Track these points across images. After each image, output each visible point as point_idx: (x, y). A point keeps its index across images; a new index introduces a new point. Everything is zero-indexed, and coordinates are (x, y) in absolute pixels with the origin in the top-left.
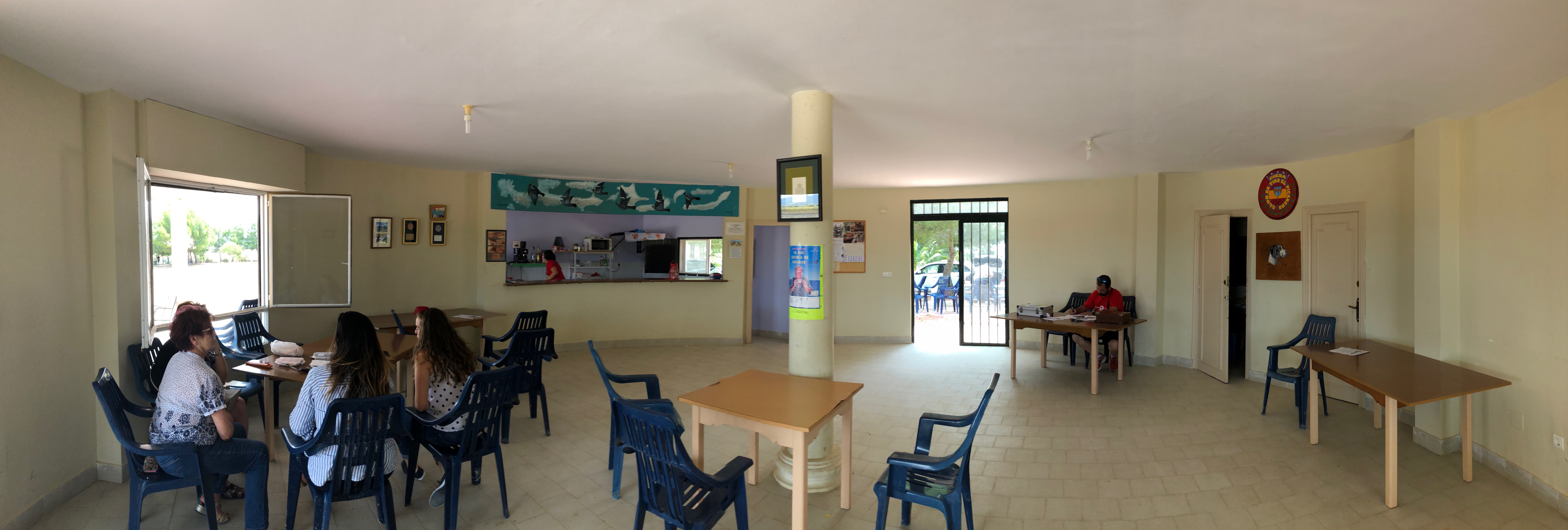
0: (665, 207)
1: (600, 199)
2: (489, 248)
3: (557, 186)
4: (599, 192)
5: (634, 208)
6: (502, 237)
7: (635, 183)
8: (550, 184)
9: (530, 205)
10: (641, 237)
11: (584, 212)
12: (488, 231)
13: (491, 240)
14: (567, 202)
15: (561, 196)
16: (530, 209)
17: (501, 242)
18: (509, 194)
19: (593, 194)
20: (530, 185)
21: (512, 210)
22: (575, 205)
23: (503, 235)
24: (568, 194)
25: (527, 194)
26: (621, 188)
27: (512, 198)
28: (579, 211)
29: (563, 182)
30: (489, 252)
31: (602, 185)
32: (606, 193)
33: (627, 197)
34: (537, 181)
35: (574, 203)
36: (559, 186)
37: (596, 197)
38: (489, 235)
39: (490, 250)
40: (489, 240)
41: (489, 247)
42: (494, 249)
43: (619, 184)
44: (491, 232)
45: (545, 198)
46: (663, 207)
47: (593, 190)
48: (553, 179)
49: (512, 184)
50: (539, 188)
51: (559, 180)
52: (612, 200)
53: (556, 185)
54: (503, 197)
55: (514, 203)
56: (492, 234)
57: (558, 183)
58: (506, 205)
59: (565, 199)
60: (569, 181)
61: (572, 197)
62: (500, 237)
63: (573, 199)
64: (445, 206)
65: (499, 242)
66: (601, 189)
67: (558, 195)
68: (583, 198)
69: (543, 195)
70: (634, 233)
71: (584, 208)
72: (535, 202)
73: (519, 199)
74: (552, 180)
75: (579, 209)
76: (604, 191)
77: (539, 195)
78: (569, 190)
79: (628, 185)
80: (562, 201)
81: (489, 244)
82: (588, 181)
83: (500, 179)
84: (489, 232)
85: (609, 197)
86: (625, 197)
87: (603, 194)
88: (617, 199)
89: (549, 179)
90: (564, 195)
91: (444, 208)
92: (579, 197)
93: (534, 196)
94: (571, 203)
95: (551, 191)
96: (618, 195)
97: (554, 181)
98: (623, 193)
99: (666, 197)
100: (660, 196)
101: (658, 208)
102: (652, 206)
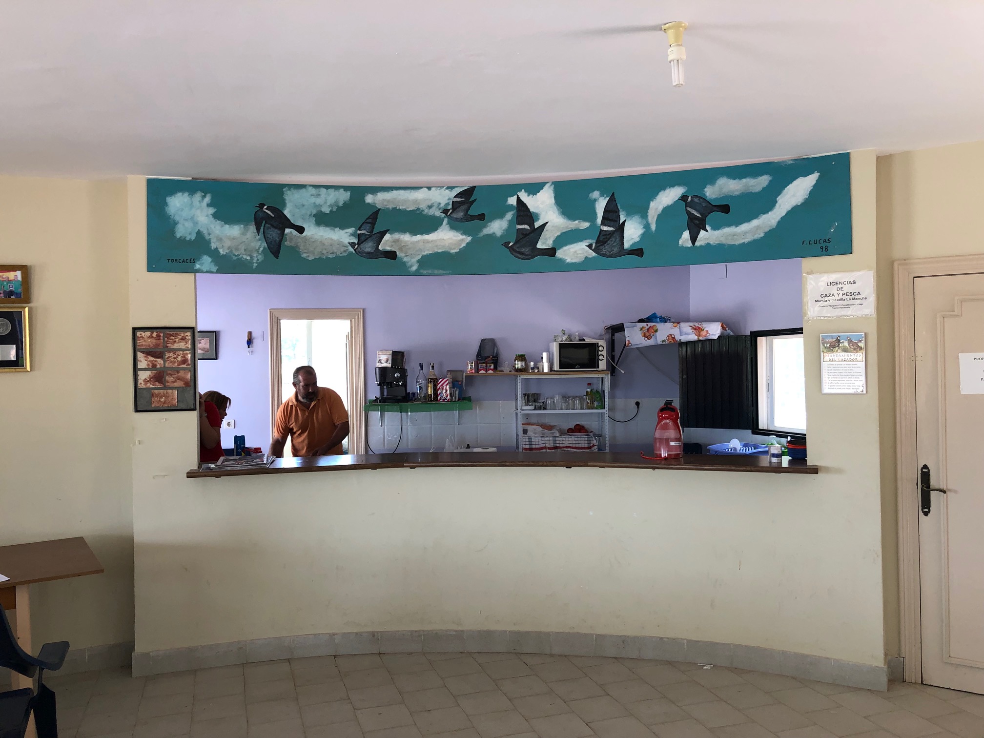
0: (627, 245)
1: (465, 233)
2: (143, 376)
3: (341, 204)
4: (460, 214)
5: (551, 252)
6: (182, 345)
7: (553, 183)
8: (318, 201)
10: (664, 332)
11: (417, 273)
12: (135, 330)
13: (148, 353)
14: (368, 247)
15: (351, 230)
16: (262, 269)
17: (179, 359)
18: (199, 233)
19: (446, 221)
20: (262, 205)
21: (207, 272)
22: (392, 255)
23: (183, 339)
24: (373, 224)
25: (253, 228)
26: (519, 200)
27: (208, 242)
28: (402, 270)
29: (358, 192)
30: (141, 385)
31: (467, 195)
32: (481, 217)
33: (537, 225)
34: (282, 193)
35: (388, 249)
36: (345, 203)
37: (453, 227)
38: (139, 342)
39: (145, 381)
40: (140, 355)
41: (140, 373)
42: (159, 377)
43: (514, 189)
44: (148, 333)
45: (306, 239)
46: (623, 244)
47: (445, 211)
48: (327, 187)
50: (286, 212)
51: (346, 188)
52: (492, 236)
53: (336, 202)
54: (182, 240)
55: (215, 255)
56: (151, 337)
57: (344, 197)
58: (193, 261)
59: (361, 239)
60: (375, 190)
61: (382, 234)
62: (176, 346)
65: (171, 361)
66: (464, 207)
67: (342, 228)
68: (414, 232)
69: (301, 230)
70: (644, 324)
71: (419, 261)
72: (275, 248)
74: (324, 190)
75: (404, 264)
76: (473, 212)
77: (287, 231)
78: (375, 214)
79: (534, 188)
80: (352, 245)
81: (143, 363)
82: (429, 188)
83: (173, 193)
84: (138, 334)
85: (485, 226)
86: (531, 224)
87: (473, 218)
88: (507, 230)
89: (316, 187)
90: (359, 229)
92: (404, 231)
93: (274, 234)
94: (380, 248)
95: (322, 219)
96: (510, 222)
97: (331, 191)
98: (524, 213)
99: (630, 214)
100: (611, 215)
101: (605, 249)
102: (590, 246)
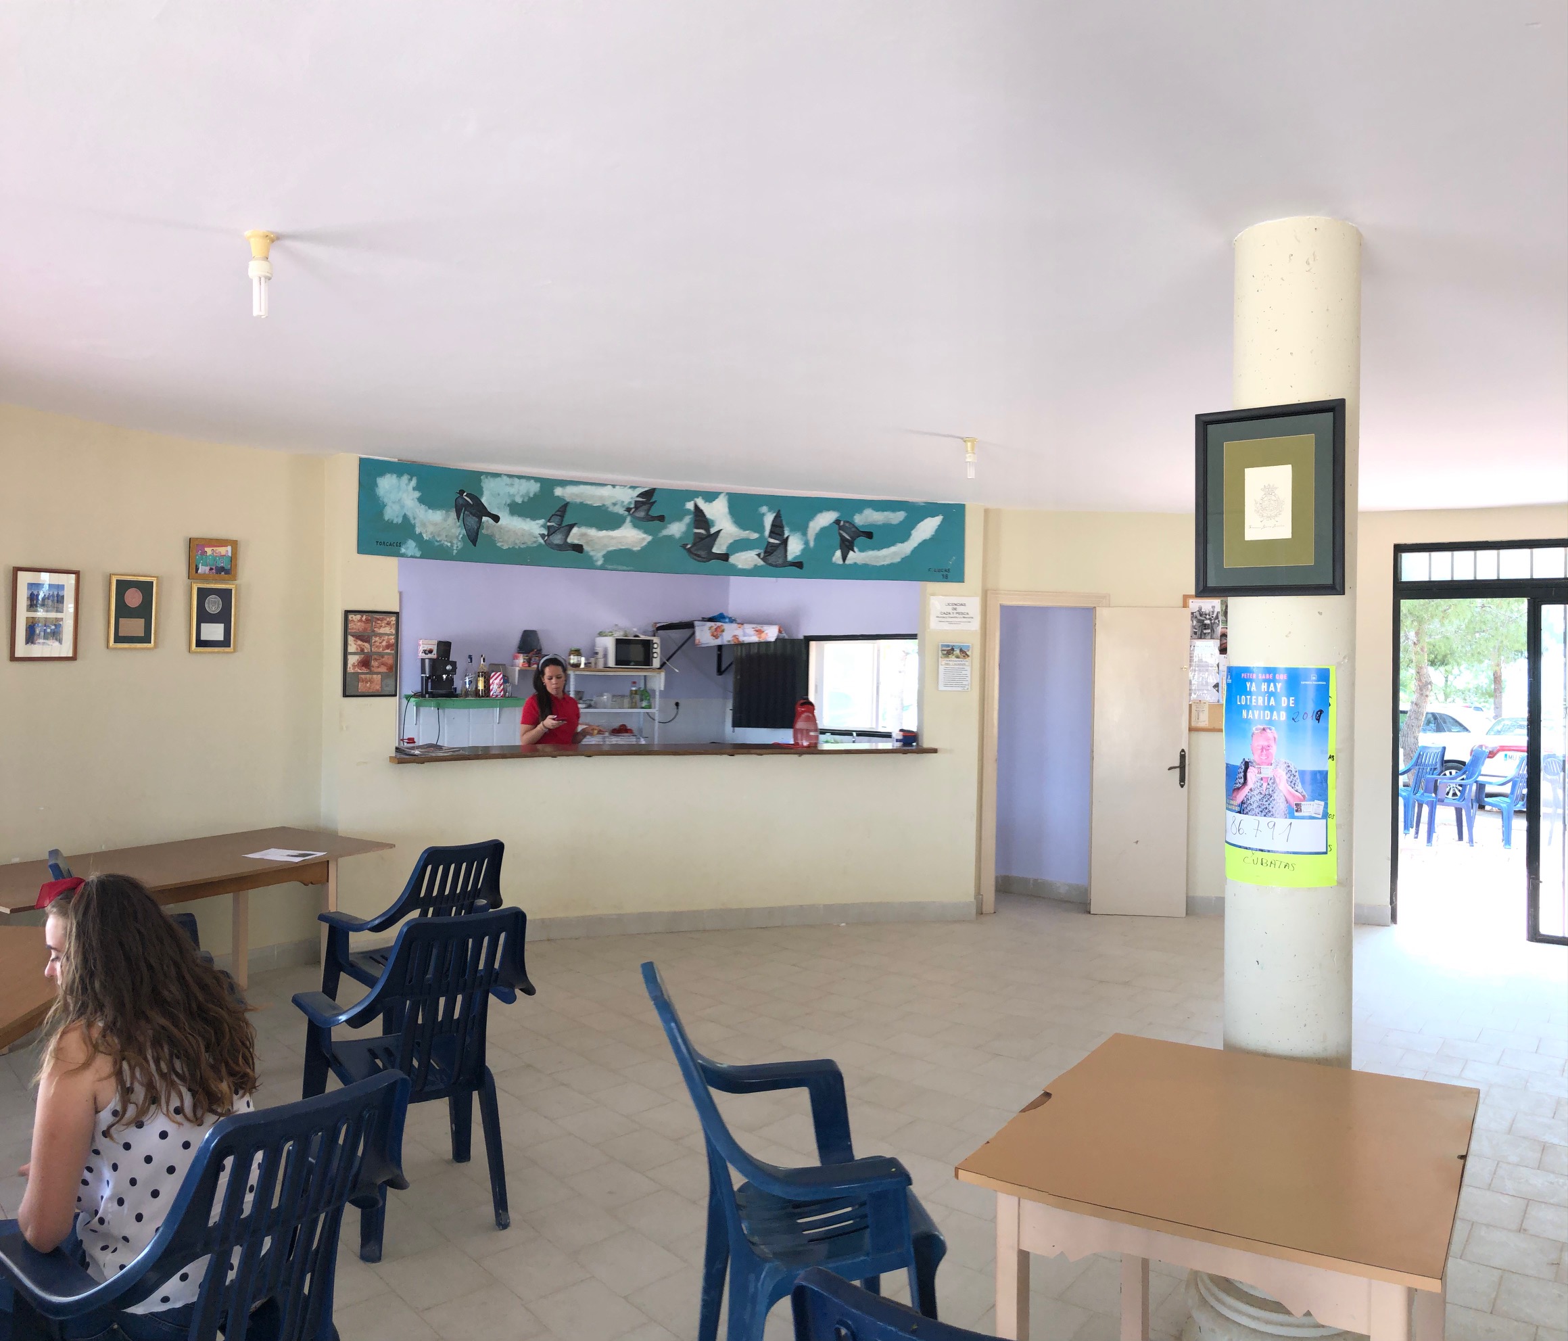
1: (646, 532)
2: (353, 660)
3: (531, 495)
4: (641, 514)
5: (725, 557)
6: (387, 630)
7: (728, 494)
8: (512, 491)
9: (460, 545)
10: (731, 633)
11: (602, 568)
12: (347, 613)
13: (358, 637)
14: (557, 539)
15: (542, 522)
16: (462, 557)
17: (384, 643)
18: (405, 517)
19: (629, 519)
20: (462, 492)
21: (412, 557)
22: (578, 548)
23: (388, 624)
24: (562, 517)
25: (453, 514)
26: (696, 506)
27: (413, 526)
28: (589, 564)
29: (548, 485)
30: (350, 669)
31: (648, 496)
32: (661, 518)
34: (480, 481)
36: (535, 495)
37: (635, 526)
38: (350, 626)
39: (354, 666)
40: (350, 639)
41: (350, 657)
42: (365, 663)
43: (692, 494)
44: (358, 617)
45: (500, 528)
46: (786, 556)
47: (628, 510)
48: (520, 477)
49: (414, 489)
50: (484, 500)
51: (537, 479)
52: (670, 538)
53: (528, 493)
54: (390, 524)
55: (419, 539)
56: (361, 620)
57: (534, 487)
58: (399, 545)
59: (551, 531)
60: (564, 483)
61: (571, 527)
62: (382, 631)
63: (575, 530)
64: (234, 544)
65: (379, 644)
66: (645, 507)
67: (534, 518)
68: (600, 528)
69: (496, 519)
70: (712, 624)
71: (604, 556)
72: (473, 536)
73: (431, 529)
74: (516, 480)
75: (591, 557)
76: (654, 512)
77: (485, 519)
78: (564, 508)
79: (711, 497)
80: (543, 536)
81: (352, 648)
82: (614, 486)
83: (382, 474)
84: (351, 617)
85: (665, 528)
86: (707, 529)
87: (653, 519)
88: (686, 533)
89: (510, 476)
90: (549, 521)
91: (229, 548)
92: (591, 525)
93: (472, 521)
94: (569, 540)
95: (517, 509)
96: (688, 525)
97: (523, 481)
98: (700, 519)
99: (793, 530)
100: (777, 529)
101: (772, 559)
102: (759, 555)
